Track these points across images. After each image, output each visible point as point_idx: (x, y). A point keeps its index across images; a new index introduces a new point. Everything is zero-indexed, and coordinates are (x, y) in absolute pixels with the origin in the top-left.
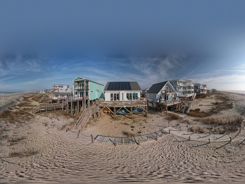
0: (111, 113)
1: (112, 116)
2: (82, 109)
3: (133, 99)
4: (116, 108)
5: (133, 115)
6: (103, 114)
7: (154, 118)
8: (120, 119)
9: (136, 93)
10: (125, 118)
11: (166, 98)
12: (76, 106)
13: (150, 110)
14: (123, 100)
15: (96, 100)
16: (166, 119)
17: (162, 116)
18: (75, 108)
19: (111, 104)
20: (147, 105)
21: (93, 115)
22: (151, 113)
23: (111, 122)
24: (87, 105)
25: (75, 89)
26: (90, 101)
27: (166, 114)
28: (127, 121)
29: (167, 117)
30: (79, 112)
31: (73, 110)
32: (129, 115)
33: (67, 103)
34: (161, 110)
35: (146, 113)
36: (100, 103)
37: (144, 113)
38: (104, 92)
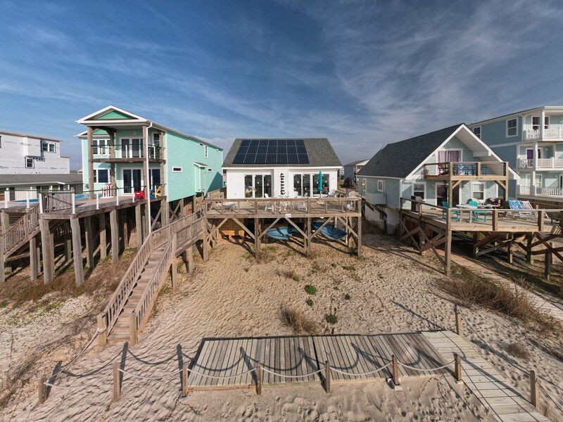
0: (247, 239)
1: (248, 249)
2: (135, 238)
3: (314, 193)
4: (261, 220)
5: (313, 245)
6: (221, 242)
7: (385, 266)
8: (273, 258)
9: (323, 173)
10: (289, 254)
11: (447, 196)
12: (103, 234)
13: (370, 236)
14: (284, 197)
15: (196, 199)
16: (442, 285)
17: (423, 270)
18: (98, 243)
19: (247, 210)
20: (359, 215)
21: (183, 255)
22: (373, 246)
23: (247, 270)
24: (159, 220)
25: (95, 156)
26: (171, 203)
27: (445, 264)
28: (293, 264)
29: (448, 278)
30: (120, 253)
31: (86, 254)
32: (302, 245)
33: (43, 229)
34: (418, 241)
35: (356, 240)
36: (209, 206)
37: (349, 242)
38: (225, 171)
